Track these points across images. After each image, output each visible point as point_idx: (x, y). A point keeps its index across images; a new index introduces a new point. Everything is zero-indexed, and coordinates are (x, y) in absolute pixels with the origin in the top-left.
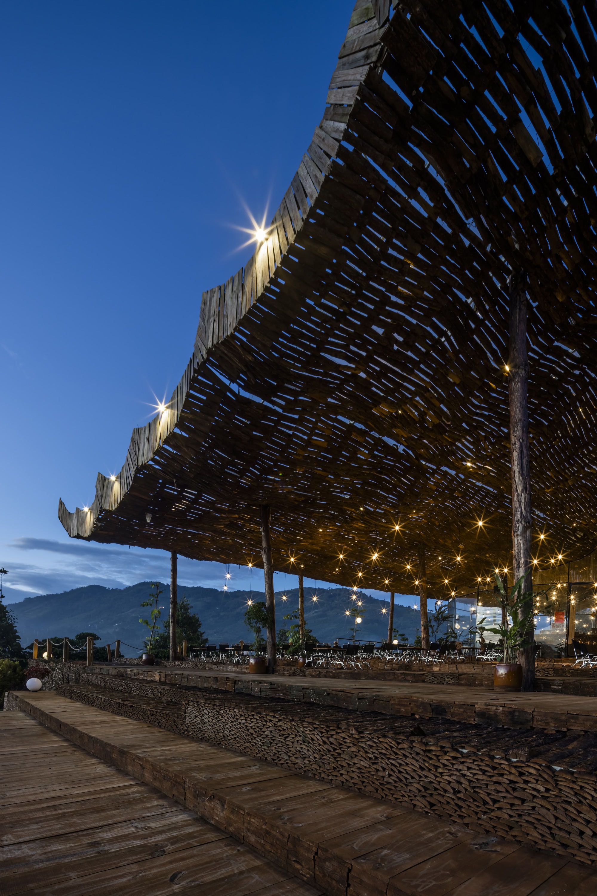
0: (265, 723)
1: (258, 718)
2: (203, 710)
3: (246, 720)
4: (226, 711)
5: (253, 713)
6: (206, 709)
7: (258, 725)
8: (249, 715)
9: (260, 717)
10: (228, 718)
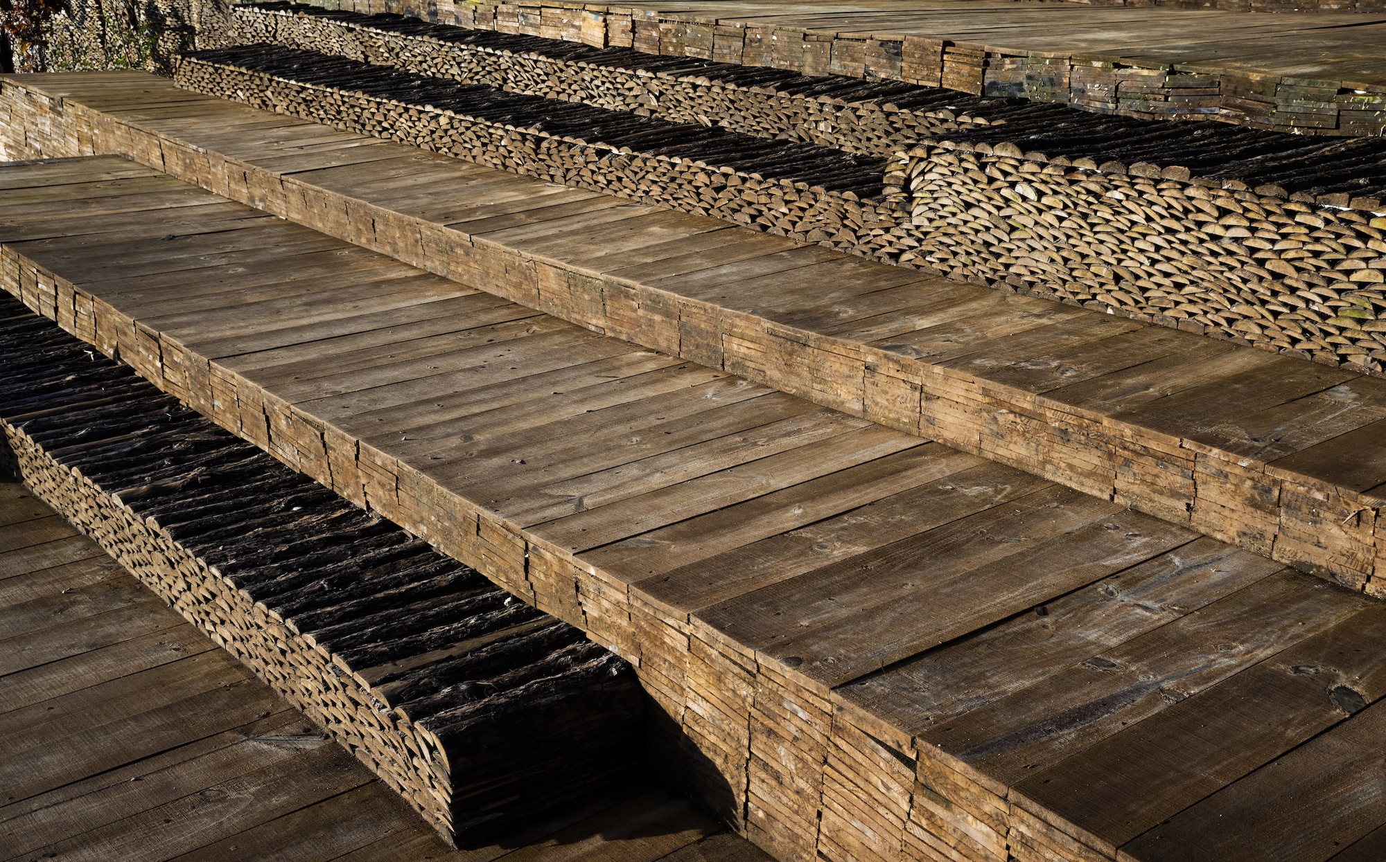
0: (1357, 243)
1: (1319, 223)
2: (1013, 185)
3: (1253, 230)
4: (1141, 193)
5: (1292, 207)
6: (1030, 182)
7: (1318, 247)
8: (1269, 213)
9: (1327, 222)
10: (1149, 219)
